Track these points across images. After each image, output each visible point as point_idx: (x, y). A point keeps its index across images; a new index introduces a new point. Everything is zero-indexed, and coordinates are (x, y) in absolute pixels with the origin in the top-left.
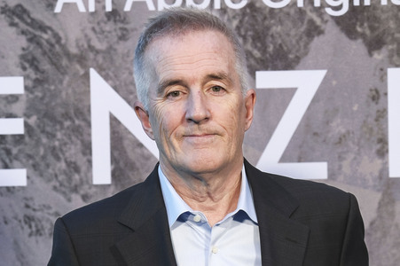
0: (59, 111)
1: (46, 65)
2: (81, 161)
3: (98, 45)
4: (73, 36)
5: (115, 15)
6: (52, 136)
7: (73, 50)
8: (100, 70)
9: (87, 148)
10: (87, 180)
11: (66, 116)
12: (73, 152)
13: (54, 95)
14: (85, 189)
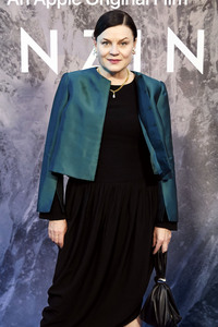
0: (9, 44)
1: (3, 26)
2: (17, 63)
3: (23, 18)
4: (14, 15)
5: (30, 6)
6: (6, 53)
7: (14, 20)
8: (24, 28)
9: (19, 59)
10: (19, 71)
11: (12, 46)
12: (14, 60)
13: (7, 37)
14: (18, 74)
